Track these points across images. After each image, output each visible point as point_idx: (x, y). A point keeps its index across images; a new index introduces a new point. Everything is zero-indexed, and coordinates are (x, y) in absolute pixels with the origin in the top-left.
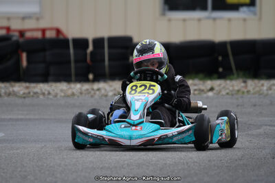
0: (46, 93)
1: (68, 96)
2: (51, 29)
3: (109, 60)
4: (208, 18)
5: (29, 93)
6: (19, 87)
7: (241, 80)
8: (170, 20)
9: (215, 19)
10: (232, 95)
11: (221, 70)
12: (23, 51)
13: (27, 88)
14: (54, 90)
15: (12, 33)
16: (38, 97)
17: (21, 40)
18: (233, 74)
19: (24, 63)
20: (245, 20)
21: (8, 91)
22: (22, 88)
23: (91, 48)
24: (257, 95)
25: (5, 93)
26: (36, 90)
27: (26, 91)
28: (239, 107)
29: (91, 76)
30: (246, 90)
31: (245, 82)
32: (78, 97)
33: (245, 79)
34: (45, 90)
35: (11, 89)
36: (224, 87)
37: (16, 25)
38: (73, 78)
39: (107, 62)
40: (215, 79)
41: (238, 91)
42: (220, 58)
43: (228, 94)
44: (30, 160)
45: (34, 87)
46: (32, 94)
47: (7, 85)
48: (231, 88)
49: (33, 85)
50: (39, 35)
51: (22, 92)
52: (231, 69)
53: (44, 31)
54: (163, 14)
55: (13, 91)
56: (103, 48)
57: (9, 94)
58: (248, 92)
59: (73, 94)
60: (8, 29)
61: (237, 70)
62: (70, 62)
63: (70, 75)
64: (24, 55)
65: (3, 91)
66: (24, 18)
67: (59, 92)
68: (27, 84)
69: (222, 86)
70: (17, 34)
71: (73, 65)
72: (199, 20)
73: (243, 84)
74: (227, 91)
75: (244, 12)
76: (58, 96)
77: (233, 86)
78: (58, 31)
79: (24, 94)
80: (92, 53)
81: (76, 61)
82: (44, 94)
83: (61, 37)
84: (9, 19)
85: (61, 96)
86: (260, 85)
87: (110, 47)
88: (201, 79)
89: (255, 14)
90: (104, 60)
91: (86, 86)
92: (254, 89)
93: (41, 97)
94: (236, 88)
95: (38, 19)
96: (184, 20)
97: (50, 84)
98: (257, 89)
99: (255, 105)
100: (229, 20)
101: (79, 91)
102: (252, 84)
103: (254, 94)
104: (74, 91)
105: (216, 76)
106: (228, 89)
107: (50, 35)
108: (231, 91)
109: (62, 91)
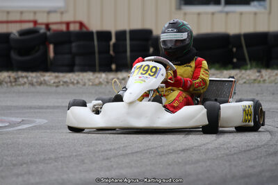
0: (75, 82)
1: (96, 85)
2: (75, 22)
3: (131, 51)
4: (221, 12)
5: (59, 82)
6: (49, 76)
7: (255, 70)
8: (185, 14)
9: (227, 13)
10: (250, 83)
11: (235, 60)
12: (50, 43)
13: (57, 77)
14: (82, 80)
15: (38, 26)
16: (68, 86)
17: (48, 33)
18: (247, 64)
19: (52, 54)
20: (255, 14)
21: (39, 80)
22: (51, 77)
23: (113, 40)
24: (273, 84)
25: (37, 82)
26: (65, 80)
27: (57, 80)
28: (259, 95)
29: (113, 67)
30: (262, 80)
31: (259, 72)
32: (106, 86)
33: (259, 69)
34: (74, 79)
35: (42, 79)
36: (240, 77)
37: (42, 19)
38: (97, 68)
39: (128, 53)
40: (230, 69)
41: (255, 80)
42: (234, 50)
43: (245, 83)
44: (81, 145)
45: (63, 77)
46: (61, 83)
47: (38, 74)
48: (248, 78)
49: (61, 75)
50: (64, 28)
51: (52, 82)
52: (244, 60)
53: (68, 24)
54: (179, 8)
55: (44, 80)
56: (125, 40)
57: (41, 84)
58: (264, 81)
59: (100, 83)
60: (35, 22)
61: (250, 60)
62: (94, 53)
63: (95, 66)
64: (51, 47)
65: (35, 80)
66: (49, 13)
67: (86, 81)
68: (56, 74)
69: (239, 76)
70: (43, 27)
71: (97, 56)
72: (213, 14)
73: (258, 74)
74: (244, 80)
75: (255, 6)
76: (87, 85)
77: (248, 75)
78: (81, 24)
79: (54, 83)
80: (114, 44)
81: (100, 53)
82: (73, 83)
83: (84, 30)
84: (35, 13)
85: (89, 85)
86: (274, 74)
87: (131, 39)
88: (217, 69)
89: (265, 8)
90: (126, 51)
91: (111, 76)
92: (269, 78)
93: (71, 86)
94: (253, 77)
95: (62, 13)
96: (199, 14)
97: (77, 74)
98: (273, 78)
99: (273, 94)
100: (241, 14)
101: (106, 80)
102: (267, 74)
103: (270, 82)
104: (101, 80)
105: (230, 66)
106: (245, 78)
107: (74, 28)
108: (248, 80)
109: (89, 80)
